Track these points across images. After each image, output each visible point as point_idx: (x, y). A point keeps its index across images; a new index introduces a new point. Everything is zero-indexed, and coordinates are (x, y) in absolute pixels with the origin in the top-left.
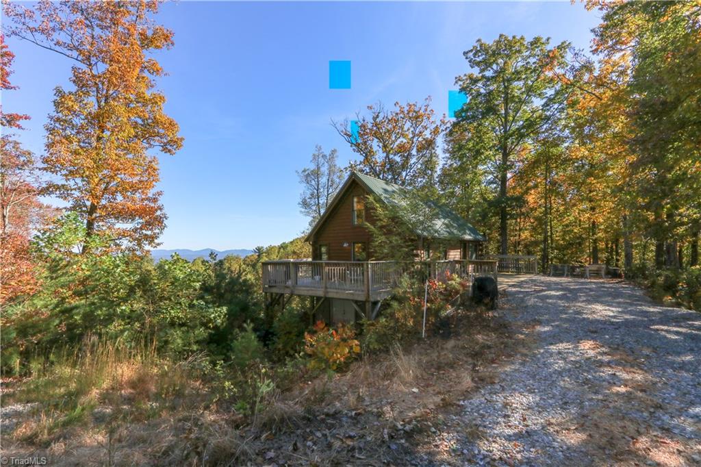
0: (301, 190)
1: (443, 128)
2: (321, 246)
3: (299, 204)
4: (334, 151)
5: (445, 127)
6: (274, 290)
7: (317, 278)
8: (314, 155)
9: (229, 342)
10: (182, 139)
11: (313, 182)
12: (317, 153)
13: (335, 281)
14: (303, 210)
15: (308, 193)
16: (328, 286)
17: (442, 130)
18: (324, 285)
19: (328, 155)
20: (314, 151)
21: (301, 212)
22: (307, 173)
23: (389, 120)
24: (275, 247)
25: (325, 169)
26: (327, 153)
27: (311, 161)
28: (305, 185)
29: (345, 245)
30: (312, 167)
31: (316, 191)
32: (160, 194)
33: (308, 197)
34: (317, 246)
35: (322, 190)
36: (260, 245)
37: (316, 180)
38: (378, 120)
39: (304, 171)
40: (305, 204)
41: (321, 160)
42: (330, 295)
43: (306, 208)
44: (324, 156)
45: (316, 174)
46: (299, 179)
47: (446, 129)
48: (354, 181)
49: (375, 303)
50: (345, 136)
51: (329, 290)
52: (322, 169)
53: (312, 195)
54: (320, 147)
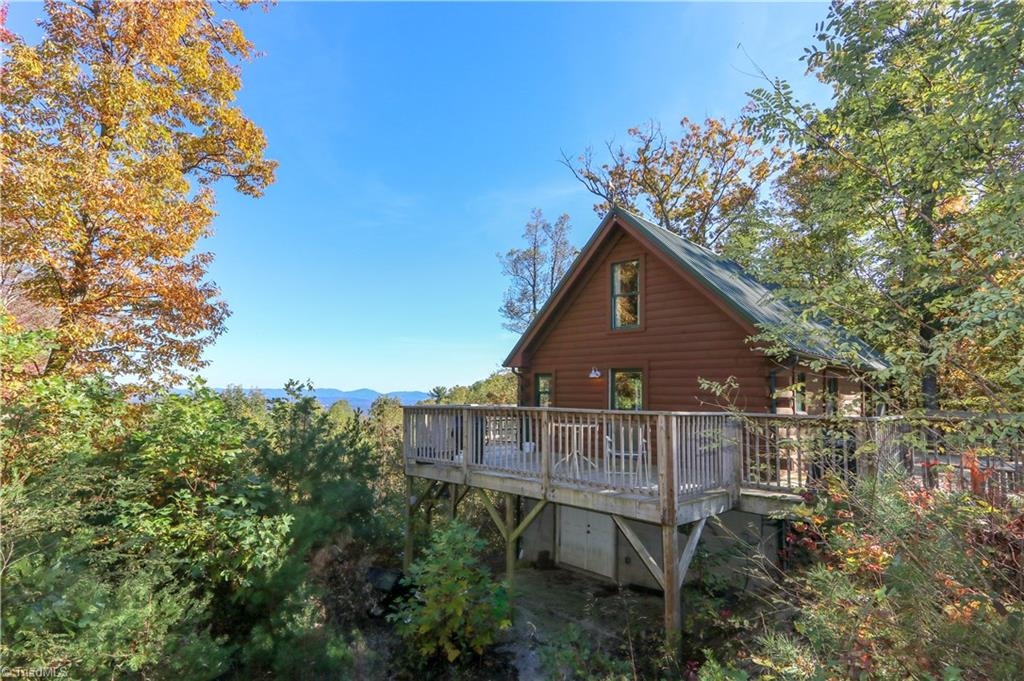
0: (505, 286)
1: (777, 163)
2: (537, 376)
3: (500, 310)
4: (563, 219)
5: (781, 161)
6: (427, 473)
7: (528, 446)
8: (528, 225)
9: (284, 617)
10: (273, 165)
11: (526, 273)
12: (533, 223)
13: (571, 458)
14: (508, 321)
15: (518, 290)
16: (553, 472)
17: (775, 169)
18: (544, 470)
19: (552, 225)
20: (529, 218)
21: (504, 325)
22: (515, 256)
23: (667, 158)
24: (464, 388)
25: (547, 250)
26: (552, 221)
27: (523, 236)
28: (512, 277)
29: (593, 375)
30: (525, 246)
31: (530, 288)
32: (206, 258)
33: (516, 297)
34: (531, 376)
35: (541, 287)
36: (441, 385)
37: (532, 269)
38: (648, 154)
39: (511, 254)
40: (511, 310)
41: (541, 234)
42: (559, 497)
43: (512, 318)
44: (546, 227)
45: (532, 257)
46: (501, 268)
47: (783, 165)
48: (617, 228)
49: (687, 529)
50: (586, 180)
51: (556, 482)
52: (542, 250)
53: (524, 294)
54: (539, 211)
